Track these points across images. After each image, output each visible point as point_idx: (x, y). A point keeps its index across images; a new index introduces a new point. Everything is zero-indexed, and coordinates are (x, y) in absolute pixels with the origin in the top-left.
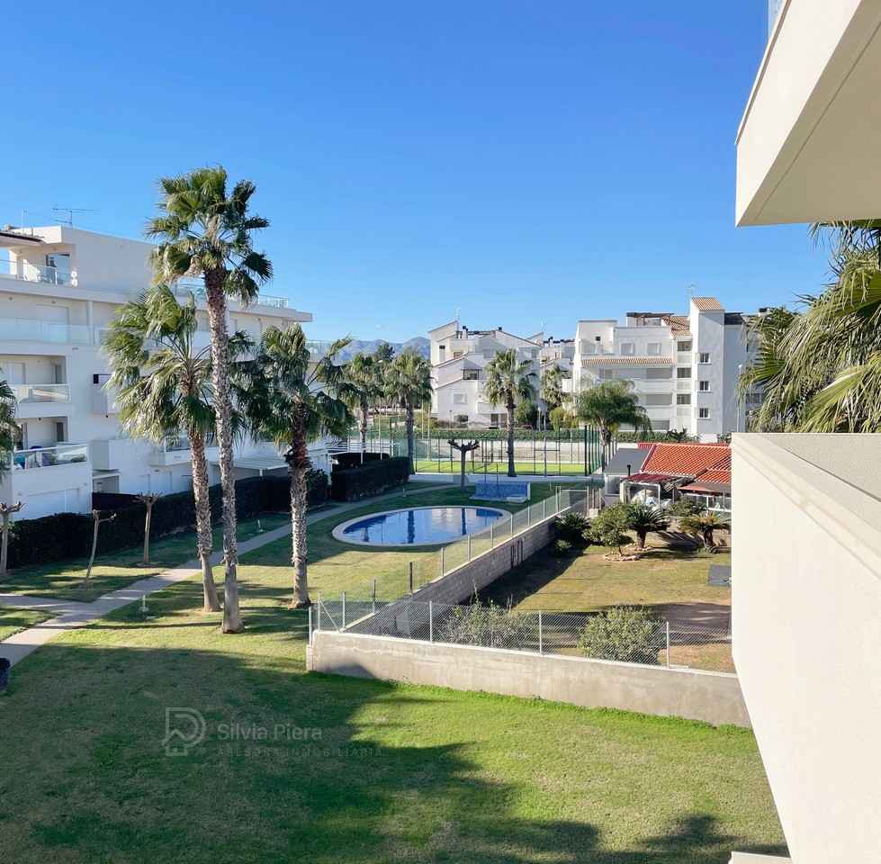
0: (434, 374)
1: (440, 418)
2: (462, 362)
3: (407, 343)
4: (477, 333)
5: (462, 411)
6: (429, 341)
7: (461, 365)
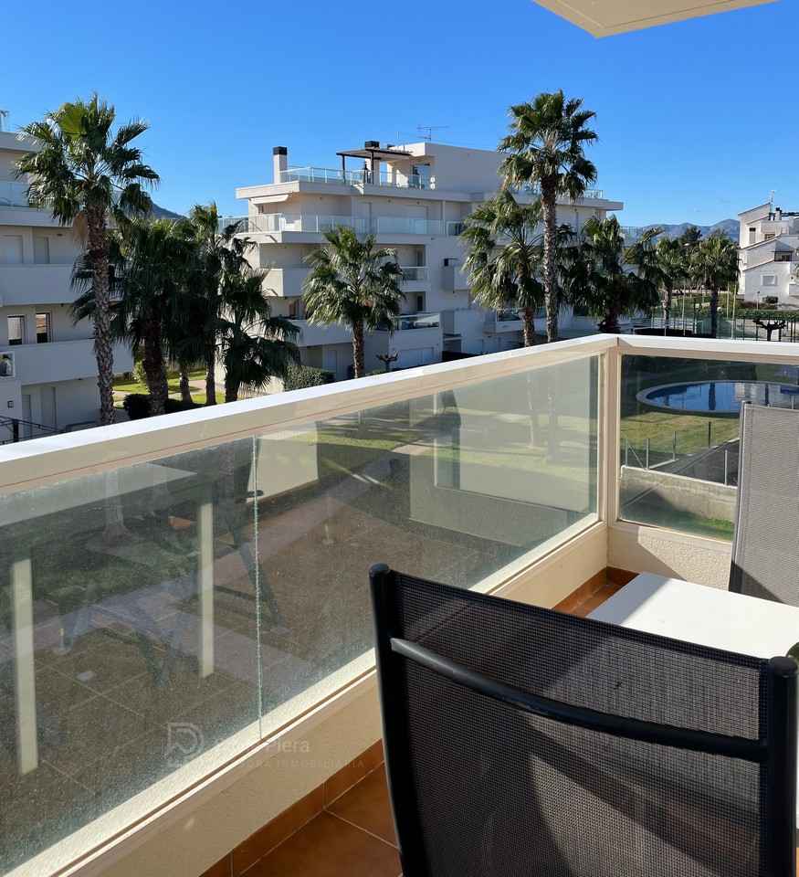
0: (743, 256)
1: (747, 299)
2: (774, 244)
3: (715, 226)
4: (792, 214)
5: (771, 293)
6: (739, 222)
7: (772, 247)
